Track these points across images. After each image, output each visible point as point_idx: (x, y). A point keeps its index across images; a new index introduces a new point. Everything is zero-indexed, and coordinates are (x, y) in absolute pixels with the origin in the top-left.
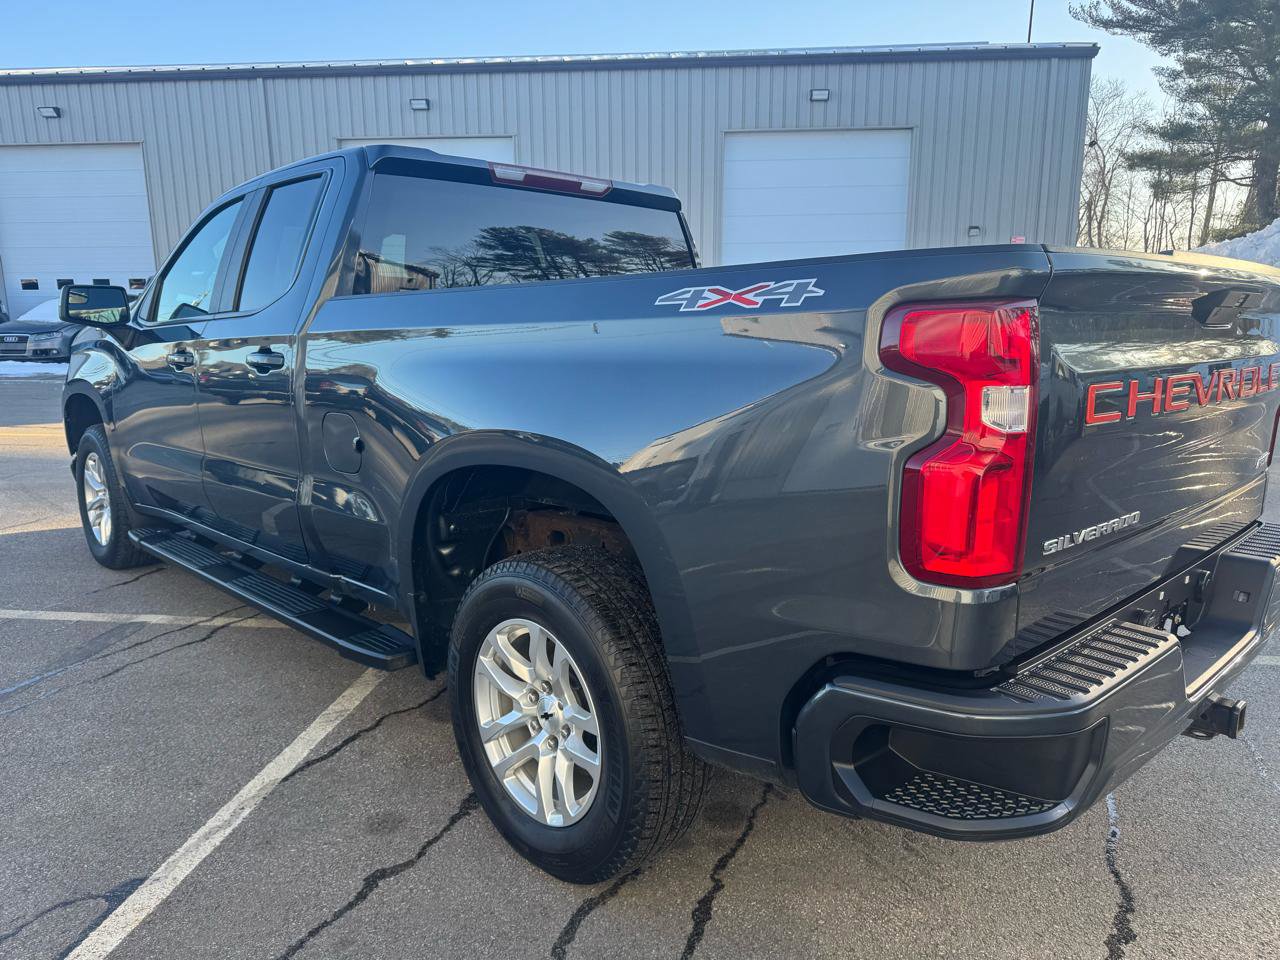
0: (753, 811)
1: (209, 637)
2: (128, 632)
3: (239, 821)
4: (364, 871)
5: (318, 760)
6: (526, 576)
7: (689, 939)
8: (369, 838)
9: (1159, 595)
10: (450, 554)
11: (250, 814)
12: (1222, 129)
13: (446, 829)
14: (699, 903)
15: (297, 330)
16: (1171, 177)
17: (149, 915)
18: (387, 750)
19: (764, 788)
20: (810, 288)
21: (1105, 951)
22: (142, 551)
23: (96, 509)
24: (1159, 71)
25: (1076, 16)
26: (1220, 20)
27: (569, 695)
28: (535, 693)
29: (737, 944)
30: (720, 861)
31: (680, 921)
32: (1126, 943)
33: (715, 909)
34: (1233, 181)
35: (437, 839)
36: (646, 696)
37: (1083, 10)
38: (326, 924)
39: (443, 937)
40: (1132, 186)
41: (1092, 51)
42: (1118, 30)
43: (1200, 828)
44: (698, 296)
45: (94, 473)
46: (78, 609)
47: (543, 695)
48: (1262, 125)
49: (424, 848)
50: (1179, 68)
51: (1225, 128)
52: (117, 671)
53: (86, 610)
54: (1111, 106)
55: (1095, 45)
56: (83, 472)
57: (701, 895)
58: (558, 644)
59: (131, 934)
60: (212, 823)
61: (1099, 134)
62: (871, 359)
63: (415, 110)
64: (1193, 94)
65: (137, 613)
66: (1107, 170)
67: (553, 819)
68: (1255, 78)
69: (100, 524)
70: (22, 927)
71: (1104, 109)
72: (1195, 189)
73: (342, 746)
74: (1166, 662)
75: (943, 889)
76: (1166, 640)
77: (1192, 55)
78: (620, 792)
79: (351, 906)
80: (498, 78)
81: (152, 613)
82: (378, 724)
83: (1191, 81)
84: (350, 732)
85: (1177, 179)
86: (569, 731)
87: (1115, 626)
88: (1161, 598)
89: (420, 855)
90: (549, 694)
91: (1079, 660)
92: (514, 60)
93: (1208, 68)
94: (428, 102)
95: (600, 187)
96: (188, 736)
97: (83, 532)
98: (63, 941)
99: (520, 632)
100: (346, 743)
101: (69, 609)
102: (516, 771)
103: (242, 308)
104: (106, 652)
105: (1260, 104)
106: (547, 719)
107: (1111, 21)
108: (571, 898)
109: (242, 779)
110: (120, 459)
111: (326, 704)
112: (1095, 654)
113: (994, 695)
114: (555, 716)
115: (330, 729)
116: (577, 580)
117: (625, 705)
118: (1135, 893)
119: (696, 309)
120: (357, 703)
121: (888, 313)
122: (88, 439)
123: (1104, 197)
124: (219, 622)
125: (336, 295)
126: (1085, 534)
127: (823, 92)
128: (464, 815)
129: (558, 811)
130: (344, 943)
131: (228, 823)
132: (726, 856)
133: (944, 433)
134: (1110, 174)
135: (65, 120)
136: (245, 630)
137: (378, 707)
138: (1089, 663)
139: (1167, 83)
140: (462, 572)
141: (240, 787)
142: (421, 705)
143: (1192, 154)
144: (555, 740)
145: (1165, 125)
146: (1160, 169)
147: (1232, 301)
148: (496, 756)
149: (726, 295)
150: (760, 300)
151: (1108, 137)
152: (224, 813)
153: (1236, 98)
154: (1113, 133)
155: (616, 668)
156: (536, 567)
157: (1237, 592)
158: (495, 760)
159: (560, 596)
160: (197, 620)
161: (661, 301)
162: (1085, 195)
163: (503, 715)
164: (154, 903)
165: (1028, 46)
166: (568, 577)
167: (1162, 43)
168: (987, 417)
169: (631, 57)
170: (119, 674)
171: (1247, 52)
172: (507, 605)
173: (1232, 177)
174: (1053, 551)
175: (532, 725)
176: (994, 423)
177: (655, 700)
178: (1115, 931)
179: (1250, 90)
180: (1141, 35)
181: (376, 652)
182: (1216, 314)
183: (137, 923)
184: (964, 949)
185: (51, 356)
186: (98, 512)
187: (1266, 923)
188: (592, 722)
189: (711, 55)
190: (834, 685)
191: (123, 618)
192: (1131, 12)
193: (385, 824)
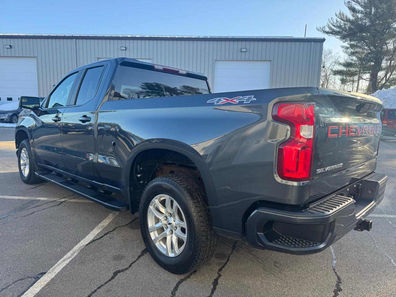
0: (229, 255)
1: (60, 204)
2: (34, 202)
3: (74, 257)
4: (113, 271)
5: (97, 240)
6: (166, 181)
7: (212, 290)
8: (114, 262)
9: (347, 189)
10: (140, 177)
11: (77, 254)
12: (361, 64)
13: (137, 259)
14: (214, 280)
15: (95, 110)
16: (346, 78)
17: (48, 283)
18: (118, 237)
19: (232, 249)
20: (252, 98)
21: (333, 294)
22: (40, 178)
23: (24, 165)
24: (343, 47)
25: (318, 30)
26: (360, 33)
27: (177, 217)
28: (166, 217)
29: (226, 291)
30: (220, 269)
31: (209, 285)
32: (339, 291)
33: (219, 282)
34: (364, 79)
35: (134, 262)
36: (201, 216)
37: (320, 28)
38: (102, 285)
39: (139, 289)
40: (335, 80)
41: (324, 40)
42: (331, 35)
43: (359, 261)
44: (220, 100)
45: (24, 154)
46: (18, 196)
47: (169, 217)
48: (373, 63)
49: (131, 264)
50: (348, 46)
51: (362, 64)
52: (32, 213)
53: (21, 196)
54: (329, 56)
55: (324, 38)
56: (20, 154)
57: (215, 278)
58: (175, 202)
59: (43, 288)
60: (65, 257)
61: (325, 64)
62: (270, 118)
63: (122, 50)
64: (353, 54)
65: (37, 197)
66: (327, 75)
67: (171, 255)
68: (370, 50)
69: (25, 170)
70: (9, 286)
71: (326, 57)
72: (353, 81)
73: (104, 236)
74: (351, 205)
75: (286, 277)
76: (350, 200)
77: (352, 43)
78: (193, 245)
79: (110, 280)
80: (147, 42)
81: (42, 197)
82: (114, 230)
83: (352, 50)
84: (106, 232)
85: (348, 78)
86: (176, 228)
87: (336, 196)
88: (348, 190)
89: (130, 266)
90: (171, 217)
91: (326, 204)
92: (152, 36)
93: (356, 46)
94: (126, 48)
95: (185, 72)
96: (56, 232)
97: (19, 173)
98: (22, 290)
99: (162, 199)
100: (105, 235)
101: (15, 196)
102: (160, 241)
103: (76, 104)
104: (28, 208)
105: (372, 57)
106: (170, 225)
107: (329, 32)
108: (176, 279)
109: (74, 244)
110: (34, 150)
111: (98, 224)
112: (331, 203)
113: (303, 212)
114: (172, 224)
115: (99, 231)
116: (181, 182)
117: (195, 218)
118: (341, 278)
119: (219, 104)
120: (107, 224)
121: (275, 105)
122: (23, 144)
123: (327, 83)
124: (63, 200)
125: (108, 100)
126: (327, 169)
127: (244, 49)
128: (142, 255)
129: (173, 253)
130: (108, 291)
131: (70, 257)
132: (222, 267)
133: (290, 138)
134: (328, 77)
135: (13, 49)
136: (71, 202)
137: (114, 225)
138: (329, 205)
139: (345, 50)
140: (143, 182)
141: (73, 247)
142: (127, 225)
143: (352, 71)
144: (172, 231)
145: (344, 62)
146: (343, 75)
147: (367, 106)
148: (153, 236)
149: (228, 100)
150: (238, 101)
151: (328, 65)
152: (69, 254)
153: (365, 55)
154: (329, 64)
155: (192, 208)
156: (168, 179)
157: (369, 190)
158: (153, 238)
159: (176, 187)
160: (56, 199)
161: (209, 101)
162: (321, 82)
163: (156, 224)
164: (49, 279)
165: (305, 38)
166: (178, 182)
167: (343, 39)
168: (302, 134)
169: (188, 37)
170: (33, 214)
171: (368, 42)
172: (159, 190)
173: (364, 78)
174: (319, 172)
175: (165, 227)
176: (303, 135)
177: (204, 217)
178: (336, 288)
179: (369, 53)
180: (337, 36)
181: (116, 206)
182: (362, 110)
183: (44, 285)
184: (292, 293)
185: (4, 121)
186: (24, 166)
187: (379, 286)
188: (184, 225)
189: (211, 37)
190: (258, 210)
191: (33, 198)
192: (334, 30)
193: (118, 258)
